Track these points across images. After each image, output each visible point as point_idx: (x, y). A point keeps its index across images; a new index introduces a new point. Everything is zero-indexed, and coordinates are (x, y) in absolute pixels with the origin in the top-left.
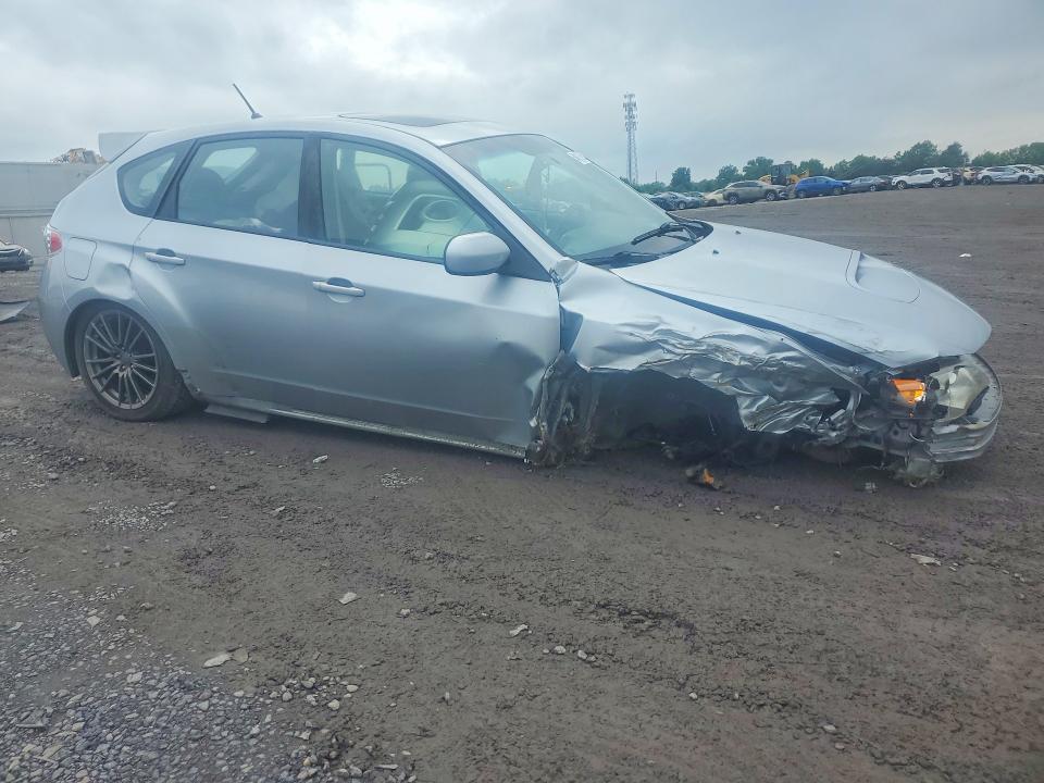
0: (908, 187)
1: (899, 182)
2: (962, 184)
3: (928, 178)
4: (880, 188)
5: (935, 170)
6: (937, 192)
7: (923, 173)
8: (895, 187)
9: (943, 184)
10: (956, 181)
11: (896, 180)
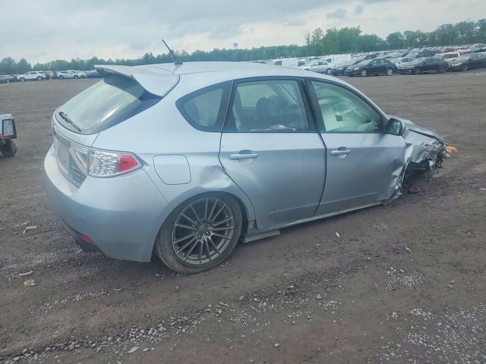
0: (26, 80)
1: (21, 78)
2: (51, 79)
3: (35, 76)
4: (11, 81)
5: (37, 72)
6: (40, 83)
7: (32, 74)
8: (20, 80)
9: (43, 79)
10: (48, 78)
11: (19, 77)
